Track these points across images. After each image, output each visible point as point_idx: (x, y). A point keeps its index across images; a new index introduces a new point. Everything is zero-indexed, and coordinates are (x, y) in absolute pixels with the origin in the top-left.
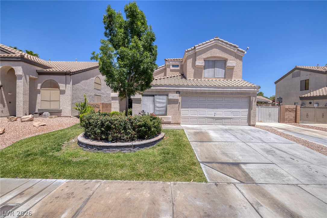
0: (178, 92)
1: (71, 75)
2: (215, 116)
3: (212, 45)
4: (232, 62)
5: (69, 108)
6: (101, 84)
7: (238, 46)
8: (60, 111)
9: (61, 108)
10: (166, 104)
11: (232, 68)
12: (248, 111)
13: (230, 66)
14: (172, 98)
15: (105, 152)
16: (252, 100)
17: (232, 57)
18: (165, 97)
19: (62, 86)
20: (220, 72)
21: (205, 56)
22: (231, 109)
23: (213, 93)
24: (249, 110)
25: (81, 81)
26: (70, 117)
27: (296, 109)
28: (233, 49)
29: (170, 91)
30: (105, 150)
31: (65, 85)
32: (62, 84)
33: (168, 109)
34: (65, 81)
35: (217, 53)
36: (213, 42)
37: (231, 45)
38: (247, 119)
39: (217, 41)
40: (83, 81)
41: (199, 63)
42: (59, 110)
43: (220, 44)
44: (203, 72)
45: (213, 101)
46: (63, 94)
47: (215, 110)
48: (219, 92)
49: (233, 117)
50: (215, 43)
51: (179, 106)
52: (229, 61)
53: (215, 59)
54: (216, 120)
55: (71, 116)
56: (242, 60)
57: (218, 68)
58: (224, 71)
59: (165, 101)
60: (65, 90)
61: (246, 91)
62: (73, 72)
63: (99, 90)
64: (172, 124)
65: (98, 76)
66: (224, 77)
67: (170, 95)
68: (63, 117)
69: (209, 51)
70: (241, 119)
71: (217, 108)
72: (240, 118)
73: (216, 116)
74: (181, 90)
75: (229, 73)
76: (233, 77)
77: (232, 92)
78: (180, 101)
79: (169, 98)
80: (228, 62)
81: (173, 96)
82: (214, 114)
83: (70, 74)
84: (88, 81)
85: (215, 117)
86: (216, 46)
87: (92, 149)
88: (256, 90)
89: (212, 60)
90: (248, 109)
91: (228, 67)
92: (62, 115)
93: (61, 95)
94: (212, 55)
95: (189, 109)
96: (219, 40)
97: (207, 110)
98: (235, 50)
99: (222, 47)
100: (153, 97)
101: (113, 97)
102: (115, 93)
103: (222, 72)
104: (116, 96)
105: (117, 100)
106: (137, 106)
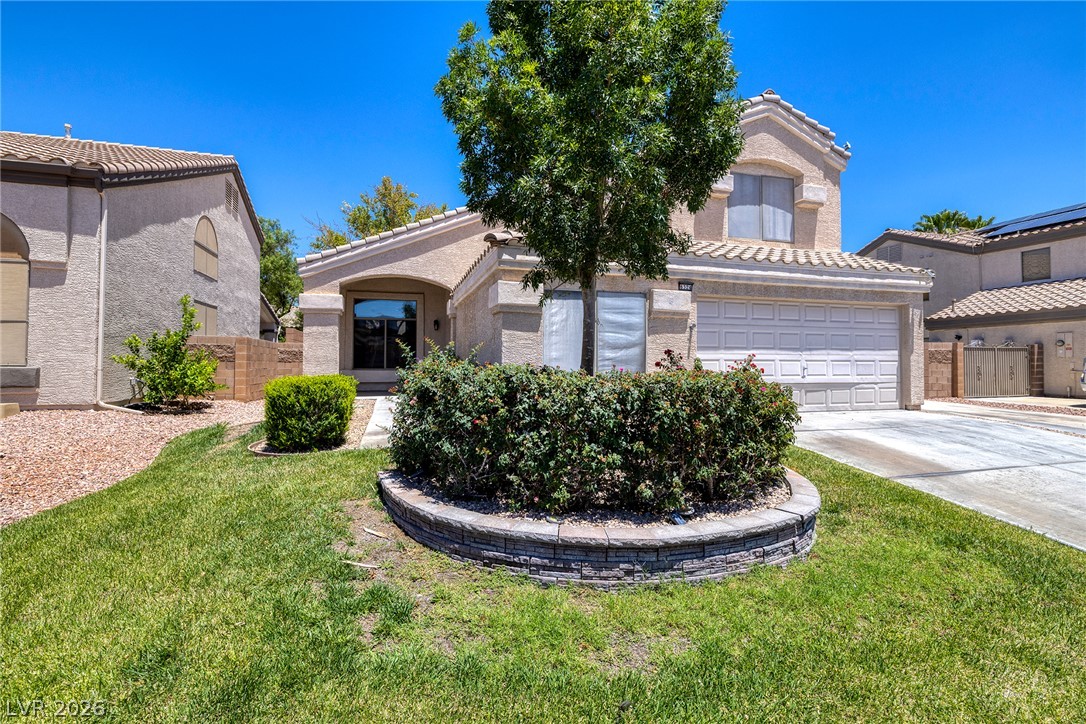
0: (686, 284)
1: (102, 186)
2: (804, 377)
3: (756, 117)
4: (816, 189)
5: (93, 360)
6: (214, 250)
7: (834, 134)
8: (28, 376)
9: (33, 364)
10: (642, 331)
11: (813, 210)
12: (897, 358)
13: (810, 202)
14: (665, 306)
15: (688, 578)
17: (816, 168)
18: (637, 303)
19: (45, 244)
20: (778, 220)
22: (850, 353)
24: (900, 356)
25: (145, 225)
26: (97, 407)
27: (954, 353)
28: (821, 143)
30: (688, 565)
31: (65, 239)
32: (42, 227)
33: (648, 352)
34: (63, 214)
35: (773, 151)
36: (761, 107)
37: (813, 127)
38: (895, 385)
39: (771, 106)
40: (150, 228)
42: (25, 375)
43: (780, 118)
44: (726, 216)
45: (793, 323)
46: (51, 285)
47: (806, 355)
48: (820, 290)
49: (856, 379)
50: (766, 114)
51: (690, 340)
52: (807, 182)
53: (762, 172)
54: (807, 392)
55: (102, 404)
56: (839, 184)
57: (774, 205)
58: (789, 217)
59: (637, 319)
60: (64, 264)
62: (112, 175)
63: (211, 280)
65: (206, 214)
66: (789, 239)
67: (661, 295)
68: (50, 408)
70: (880, 385)
71: (810, 350)
72: (876, 384)
73: (809, 379)
74: (698, 273)
75: (804, 225)
76: (816, 242)
77: (857, 291)
78: (693, 320)
79: (653, 307)
80: (805, 185)
81: (668, 300)
82: (799, 372)
83: (97, 182)
84: (169, 230)
85: (805, 381)
86: (767, 125)
87: (604, 573)
89: (753, 173)
90: (896, 352)
91: (801, 206)
92: (39, 402)
93: (33, 291)
94: (757, 157)
95: (721, 355)
96: (777, 102)
97: (779, 357)
98: (823, 146)
99: (785, 129)
101: (314, 309)
102: (321, 294)
103: (785, 222)
104: (328, 307)
105: (330, 325)
106: (522, 342)
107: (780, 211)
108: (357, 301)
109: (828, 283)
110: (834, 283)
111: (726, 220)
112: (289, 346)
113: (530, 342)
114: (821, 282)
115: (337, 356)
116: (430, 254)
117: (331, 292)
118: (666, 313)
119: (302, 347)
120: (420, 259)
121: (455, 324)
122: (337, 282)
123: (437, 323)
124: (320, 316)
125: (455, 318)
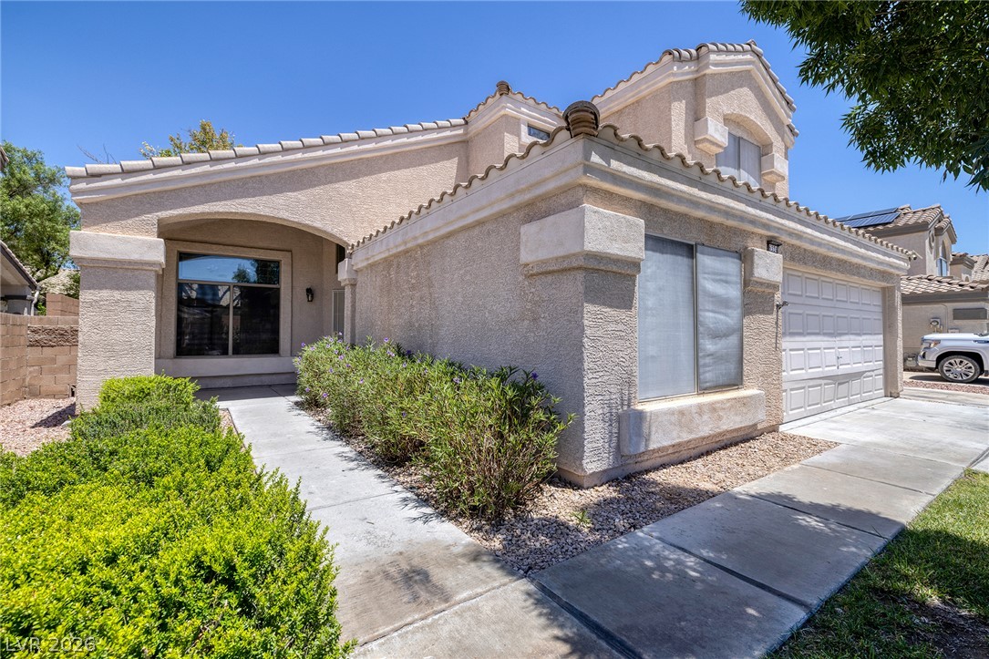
0: (773, 243)
2: (838, 367)
4: (782, 161)
10: (739, 310)
11: (772, 184)
12: (882, 343)
14: (763, 274)
17: (780, 138)
21: (725, 104)
22: (860, 338)
24: (885, 340)
33: (744, 342)
38: (882, 371)
39: (755, 59)
41: (716, 128)
47: (837, 341)
53: (740, 133)
54: (839, 385)
57: (748, 173)
59: (735, 291)
70: (875, 372)
71: (840, 335)
73: (841, 370)
79: (755, 273)
80: (775, 154)
86: (749, 80)
89: (733, 132)
90: (881, 336)
91: (766, 178)
94: (743, 113)
97: (822, 344)
99: (760, 89)
101: (106, 261)
102: (120, 235)
104: (135, 257)
105: (138, 288)
106: (612, 327)
108: (183, 256)
112: (50, 322)
113: (621, 327)
115: (150, 340)
116: (317, 190)
117: (140, 231)
118: (762, 284)
119: (77, 322)
120: (302, 196)
121: (354, 293)
122: (153, 217)
123: (309, 291)
124: (116, 273)
125: (353, 285)
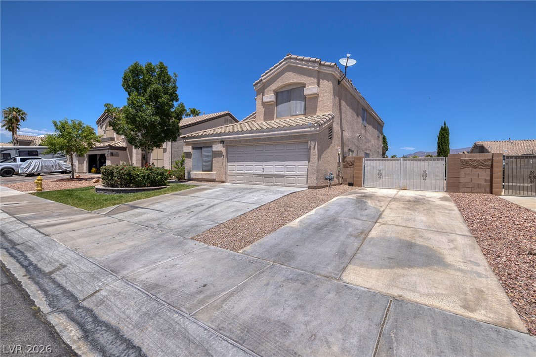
0: (222, 142)
2: (263, 172)
3: (281, 68)
10: (211, 157)
12: (307, 164)
13: (309, 95)
14: (215, 149)
16: (310, 146)
17: (313, 78)
18: (210, 149)
20: (298, 106)
21: (274, 87)
22: (284, 163)
23: (258, 140)
29: (214, 142)
33: (213, 163)
35: (291, 78)
36: (284, 63)
37: (309, 61)
38: (306, 176)
39: (288, 61)
41: (267, 98)
43: (293, 63)
44: (276, 110)
45: (261, 152)
47: (265, 163)
48: (266, 138)
49: (287, 173)
50: (286, 65)
51: (223, 159)
52: (308, 86)
53: (291, 88)
54: (265, 178)
57: (296, 100)
58: (303, 103)
59: (210, 154)
60: (166, 148)
61: (298, 132)
64: (217, 181)
67: (214, 146)
69: (280, 78)
70: (298, 176)
71: (266, 161)
72: (296, 176)
73: (266, 173)
74: (226, 138)
75: (310, 105)
76: (317, 112)
78: (224, 153)
79: (213, 150)
80: (306, 88)
81: (218, 147)
82: (262, 170)
86: (289, 69)
88: (313, 129)
89: (287, 89)
90: (307, 162)
91: (307, 97)
95: (236, 164)
96: (291, 58)
97: (255, 164)
98: (314, 67)
99: (296, 67)
100: (200, 150)
103: (301, 106)
106: (189, 161)
107: (299, 102)
109: (267, 135)
110: (269, 135)
111: (275, 112)
114: (264, 135)
118: (216, 151)
